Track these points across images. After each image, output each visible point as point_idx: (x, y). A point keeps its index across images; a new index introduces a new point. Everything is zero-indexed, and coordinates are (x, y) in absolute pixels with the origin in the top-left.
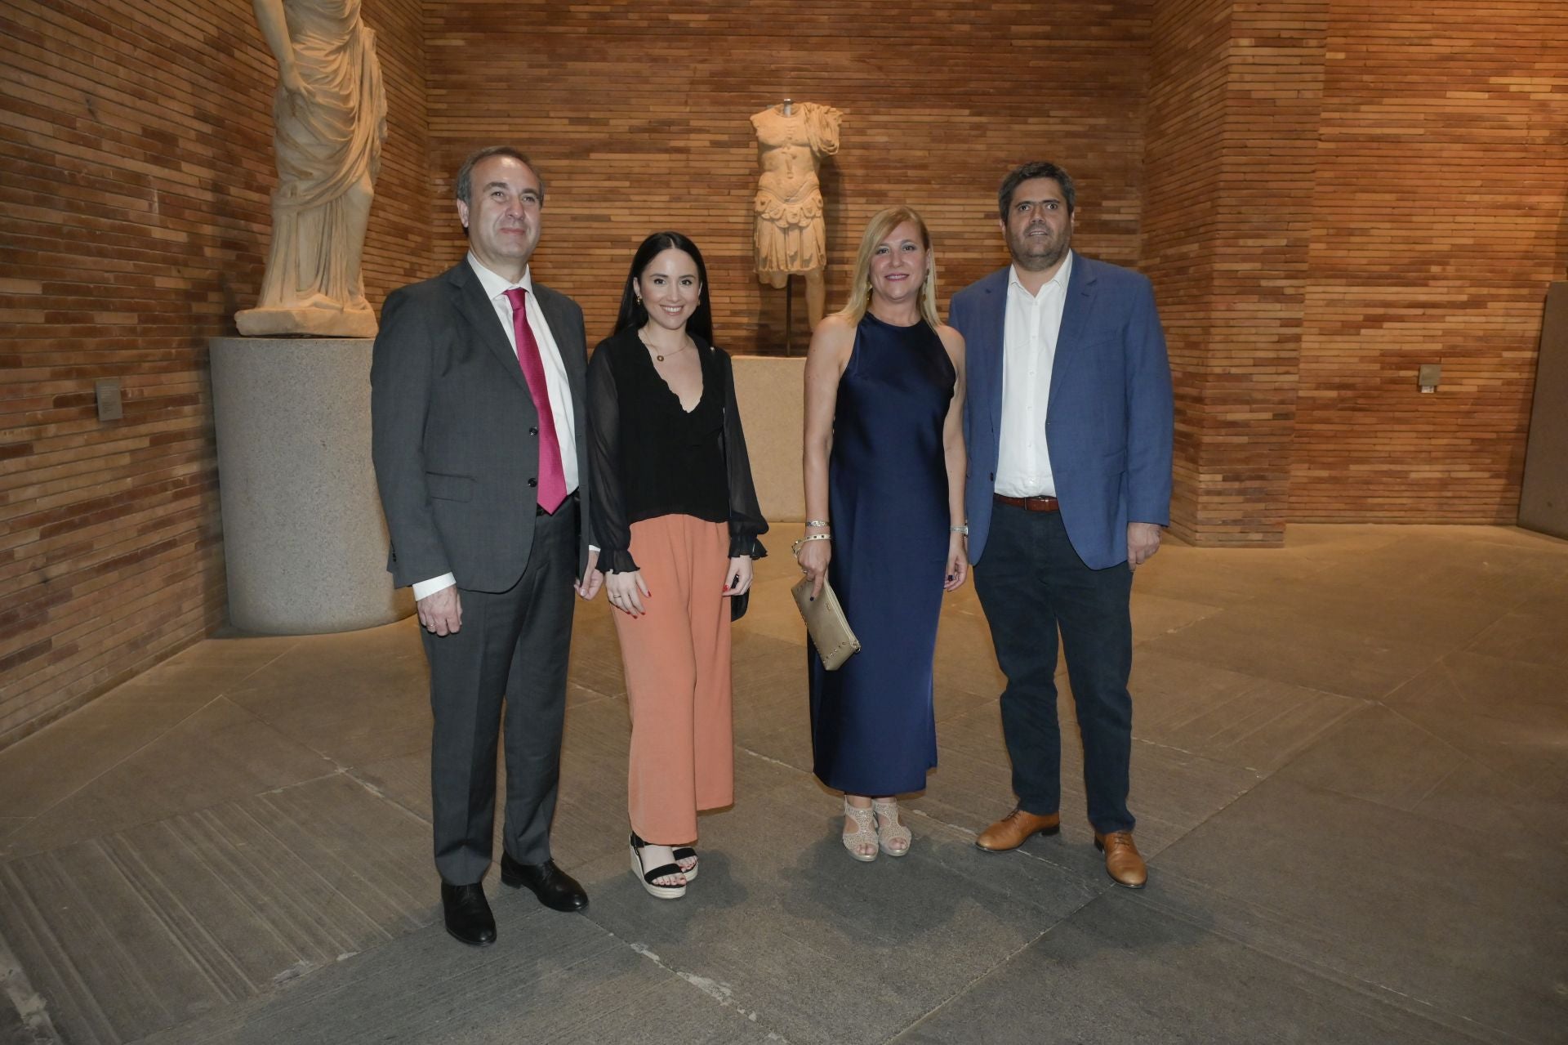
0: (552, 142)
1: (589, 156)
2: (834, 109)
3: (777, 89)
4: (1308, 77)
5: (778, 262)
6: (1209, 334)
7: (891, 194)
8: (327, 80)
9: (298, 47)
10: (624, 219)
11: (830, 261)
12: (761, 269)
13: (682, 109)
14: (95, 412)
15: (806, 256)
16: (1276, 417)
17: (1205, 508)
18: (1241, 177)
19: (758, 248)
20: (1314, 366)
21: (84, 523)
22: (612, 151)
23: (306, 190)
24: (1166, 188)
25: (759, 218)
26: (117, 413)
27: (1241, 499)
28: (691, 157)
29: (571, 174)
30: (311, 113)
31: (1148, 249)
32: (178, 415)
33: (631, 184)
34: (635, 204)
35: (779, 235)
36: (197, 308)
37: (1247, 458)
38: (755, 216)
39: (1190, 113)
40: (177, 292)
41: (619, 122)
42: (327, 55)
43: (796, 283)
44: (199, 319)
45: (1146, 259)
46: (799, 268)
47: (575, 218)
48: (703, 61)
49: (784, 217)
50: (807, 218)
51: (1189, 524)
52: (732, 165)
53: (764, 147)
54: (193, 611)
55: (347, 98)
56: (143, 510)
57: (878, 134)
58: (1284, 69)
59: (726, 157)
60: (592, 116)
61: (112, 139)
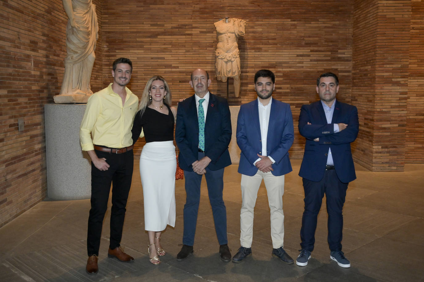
0: (145, 32)
1: (157, 37)
2: (243, 20)
3: (223, 13)
4: (406, 10)
5: (224, 73)
6: (375, 97)
7: (263, 49)
8: (83, 23)
9: (75, 13)
10: (170, 58)
11: (242, 72)
12: (218, 75)
13: (190, 20)
14: (18, 129)
15: (234, 71)
16: (400, 126)
17: (375, 158)
18: (384, 44)
19: (217, 68)
20: (415, 107)
21: (15, 163)
22: (165, 35)
23: (76, 57)
24: (360, 46)
25: (217, 59)
26: (23, 129)
27: (388, 154)
28: (193, 37)
29: (151, 43)
30: (78, 33)
31: (355, 67)
32: (36, 129)
33: (172, 46)
34: (173, 53)
35: (224, 64)
36: (42, 95)
37: (390, 140)
38: (216, 57)
39: (367, 21)
40: (37, 90)
41: (168, 25)
42: (83, 15)
43: (230, 80)
44: (42, 98)
45: (354, 70)
46: (231, 75)
47: (152, 58)
48: (197, 4)
49: (226, 58)
50: (234, 58)
51: (371, 164)
52: (207, 39)
53: (219, 34)
54: (39, 192)
55: (88, 28)
56: (28, 159)
57: (259, 28)
58: (397, 8)
59: (205, 37)
60: (158, 23)
61: (23, 45)
